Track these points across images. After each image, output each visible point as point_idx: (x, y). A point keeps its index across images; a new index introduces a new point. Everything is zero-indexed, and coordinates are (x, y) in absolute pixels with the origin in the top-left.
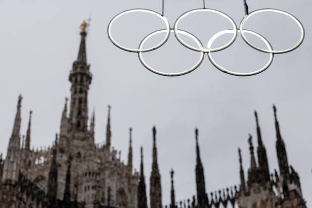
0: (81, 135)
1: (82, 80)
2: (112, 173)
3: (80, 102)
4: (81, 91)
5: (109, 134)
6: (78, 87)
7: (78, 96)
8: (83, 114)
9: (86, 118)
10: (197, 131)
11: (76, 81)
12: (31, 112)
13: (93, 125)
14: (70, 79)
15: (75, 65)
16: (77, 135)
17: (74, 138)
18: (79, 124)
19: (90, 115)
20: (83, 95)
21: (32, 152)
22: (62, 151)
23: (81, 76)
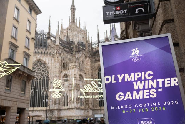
0: (74, 24)
1: (73, 10)
2: (81, 34)
3: (73, 16)
4: (73, 13)
5: (80, 25)
6: (73, 12)
7: (73, 14)
8: (74, 18)
9: (74, 20)
10: (98, 26)
11: (72, 10)
12: (62, 20)
13: (76, 21)
14: (71, 10)
15: (72, 6)
16: (73, 24)
17: (72, 25)
18: (73, 21)
19: (76, 19)
20: (74, 14)
21: (63, 29)
22: (70, 30)
23: (73, 9)
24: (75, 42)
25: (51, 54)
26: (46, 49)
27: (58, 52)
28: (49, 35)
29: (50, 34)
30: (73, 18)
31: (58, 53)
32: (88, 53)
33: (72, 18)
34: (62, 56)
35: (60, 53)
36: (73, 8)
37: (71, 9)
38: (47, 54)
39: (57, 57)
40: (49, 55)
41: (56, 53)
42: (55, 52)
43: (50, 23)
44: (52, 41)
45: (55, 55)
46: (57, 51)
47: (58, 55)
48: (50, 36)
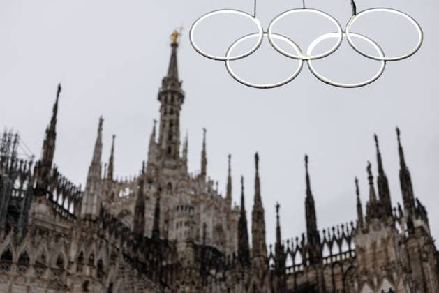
0: (173, 163)
1: (173, 99)
2: (208, 207)
3: (171, 125)
4: (172, 112)
5: (204, 162)
6: (169, 107)
7: (168, 117)
8: (174, 138)
9: (177, 143)
10: (306, 158)
11: (166, 100)
12: (114, 137)
13: (185, 151)
14: (159, 98)
15: (165, 81)
16: (167, 162)
17: (164, 166)
18: (169, 150)
19: (182, 140)
20: (174, 117)
21: (115, 182)
22: (150, 182)
23: (171, 95)
24: (176, 242)
25: (44, 267)
26: (20, 235)
27: (86, 257)
28: (44, 175)
29: (52, 172)
30: (170, 137)
31: (91, 261)
32: (267, 279)
33: (166, 136)
34: (111, 285)
35: (100, 265)
36: (173, 92)
37: (162, 96)
38: (19, 264)
39: (78, 286)
40: (31, 272)
41: (80, 258)
42: (73, 254)
43: (54, 121)
44: (55, 212)
45: (73, 270)
46: (83, 249)
47: (87, 271)
48: (47, 182)
